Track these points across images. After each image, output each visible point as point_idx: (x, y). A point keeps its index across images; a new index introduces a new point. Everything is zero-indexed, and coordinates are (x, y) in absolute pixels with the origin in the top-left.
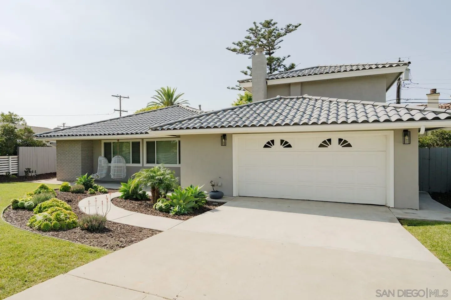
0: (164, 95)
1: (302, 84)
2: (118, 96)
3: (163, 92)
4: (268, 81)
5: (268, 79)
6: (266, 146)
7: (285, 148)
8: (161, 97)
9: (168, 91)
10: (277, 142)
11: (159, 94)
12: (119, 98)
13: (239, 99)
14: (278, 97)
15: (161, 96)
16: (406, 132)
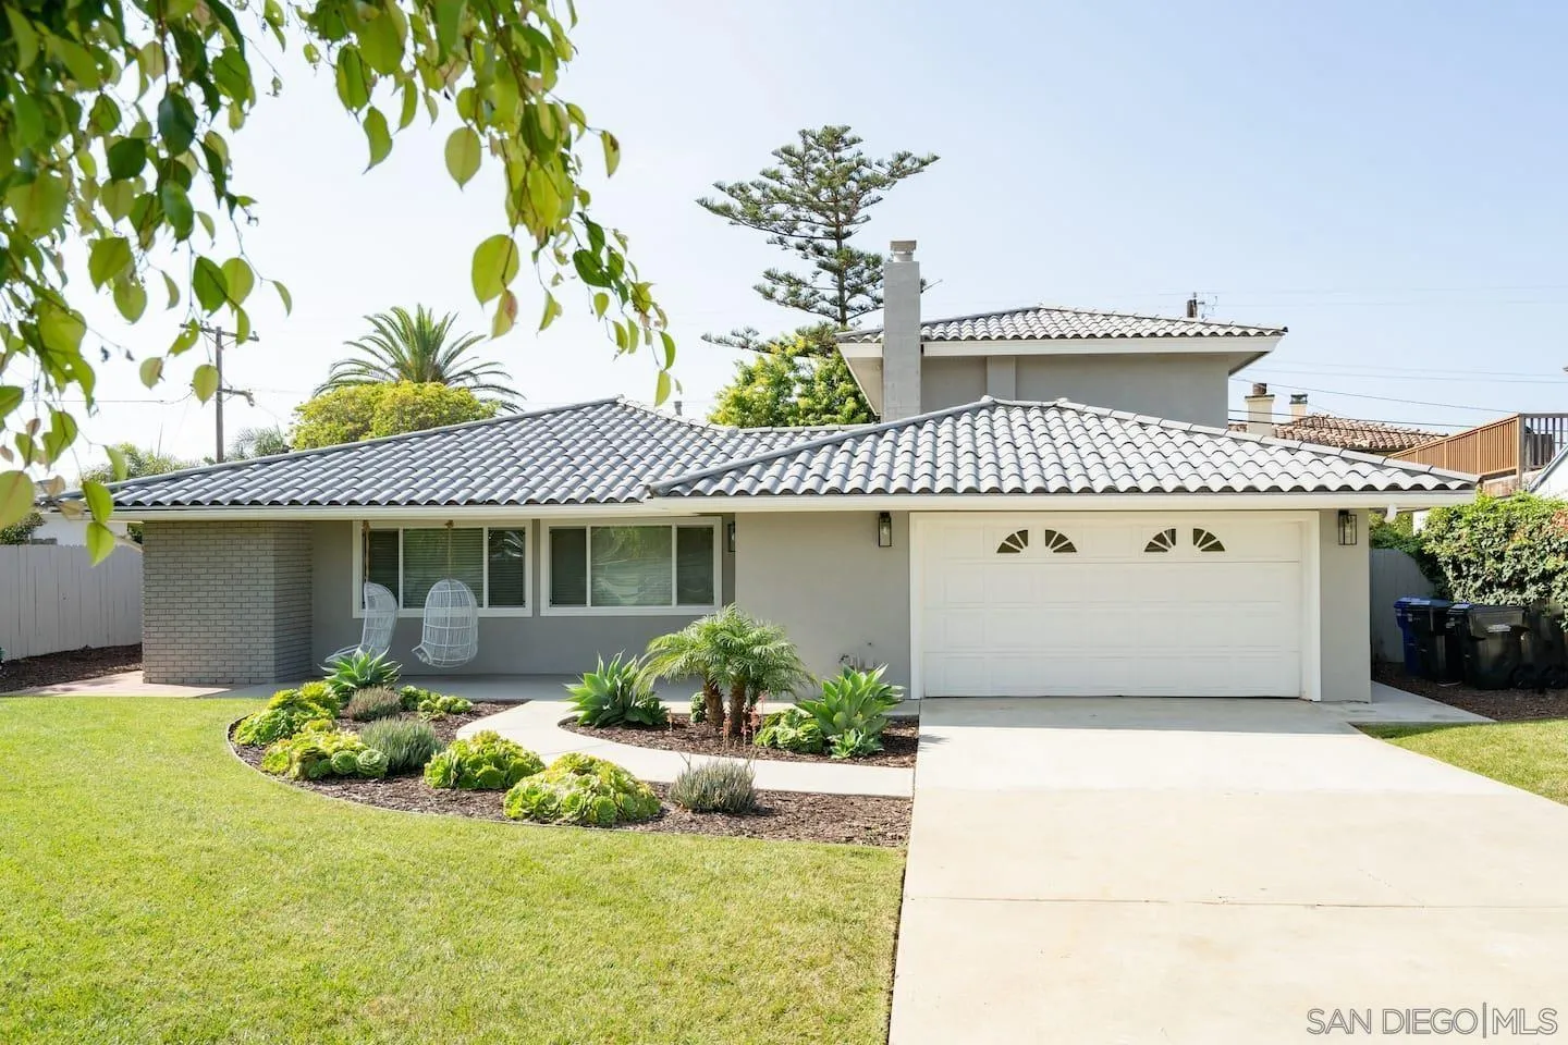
0: (405, 338)
1: (1020, 360)
2: (209, 330)
3: (400, 325)
4: (927, 344)
5: (927, 339)
6: (1003, 549)
7: (1057, 554)
8: (390, 345)
9: (419, 322)
10: (1037, 538)
11: (382, 330)
12: (214, 336)
13: (740, 377)
14: (986, 399)
15: (391, 339)
16: (1344, 515)
